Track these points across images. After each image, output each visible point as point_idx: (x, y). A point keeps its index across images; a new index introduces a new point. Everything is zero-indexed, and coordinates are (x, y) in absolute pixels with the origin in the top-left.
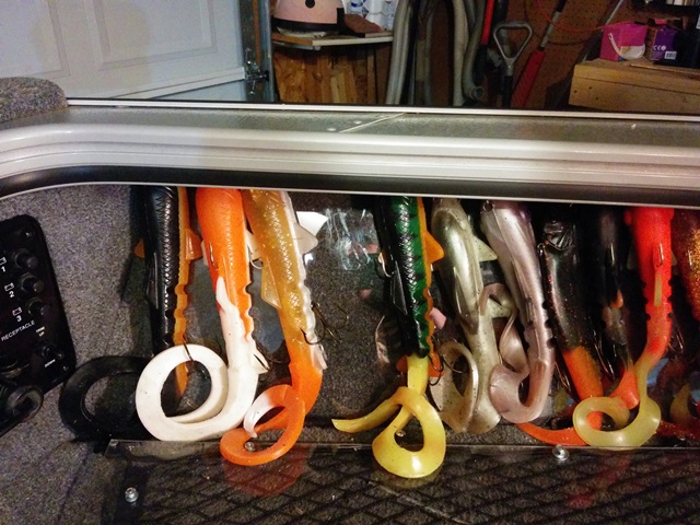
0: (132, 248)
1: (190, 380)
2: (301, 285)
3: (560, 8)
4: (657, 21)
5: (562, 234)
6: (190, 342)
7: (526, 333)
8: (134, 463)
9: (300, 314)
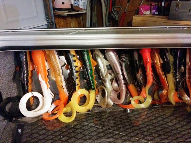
0: (16, 68)
1: (34, 101)
2: (61, 74)
3: (128, 2)
4: (153, 4)
5: (125, 57)
6: (33, 91)
7: (118, 82)
8: (20, 123)
9: (61, 82)
